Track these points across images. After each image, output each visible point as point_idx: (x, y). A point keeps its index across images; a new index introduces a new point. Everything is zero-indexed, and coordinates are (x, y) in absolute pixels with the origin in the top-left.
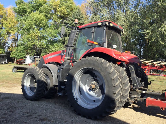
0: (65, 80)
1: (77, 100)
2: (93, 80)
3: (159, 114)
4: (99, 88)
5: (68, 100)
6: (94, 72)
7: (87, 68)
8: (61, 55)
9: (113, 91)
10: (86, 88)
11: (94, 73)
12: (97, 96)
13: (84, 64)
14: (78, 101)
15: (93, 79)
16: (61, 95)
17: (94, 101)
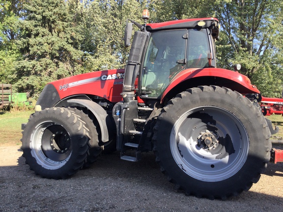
0: (131, 131)
1: (183, 169)
2: (206, 129)
3: (277, 172)
4: (218, 142)
5: (164, 170)
6: (210, 114)
7: (203, 108)
8: (102, 80)
9: (266, 147)
10: (190, 144)
11: (211, 116)
12: (217, 158)
13: (199, 101)
14: (185, 171)
15: (206, 127)
16: (133, 161)
17: (212, 166)
